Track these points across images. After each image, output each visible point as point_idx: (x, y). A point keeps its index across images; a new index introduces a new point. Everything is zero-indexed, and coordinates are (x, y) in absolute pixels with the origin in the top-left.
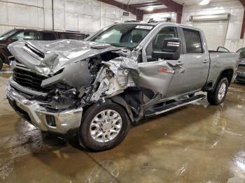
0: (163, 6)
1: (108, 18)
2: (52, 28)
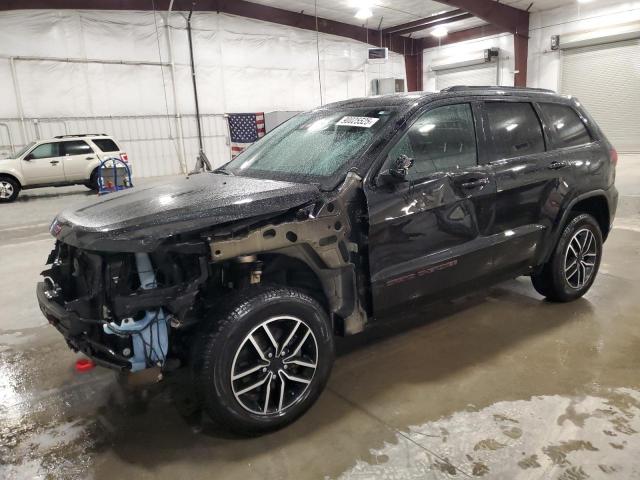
0: (475, 21)
1: (330, 70)
2: (194, 112)
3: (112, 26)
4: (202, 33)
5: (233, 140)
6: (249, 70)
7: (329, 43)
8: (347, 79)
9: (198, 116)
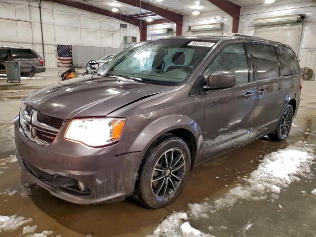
1: (104, 30)
2: (41, 43)
3: (6, 4)
4: (46, 10)
5: (59, 56)
6: (67, 27)
7: (105, 19)
8: (112, 35)
9: (43, 44)
